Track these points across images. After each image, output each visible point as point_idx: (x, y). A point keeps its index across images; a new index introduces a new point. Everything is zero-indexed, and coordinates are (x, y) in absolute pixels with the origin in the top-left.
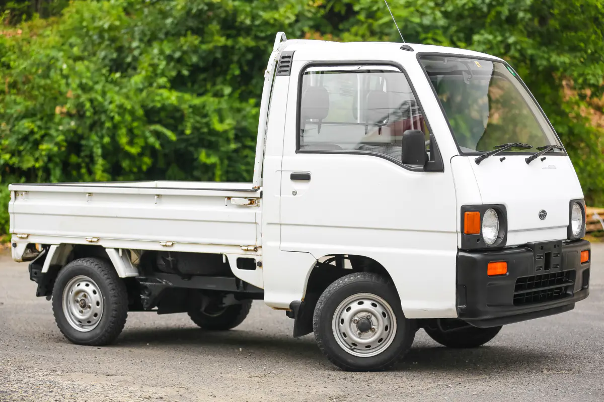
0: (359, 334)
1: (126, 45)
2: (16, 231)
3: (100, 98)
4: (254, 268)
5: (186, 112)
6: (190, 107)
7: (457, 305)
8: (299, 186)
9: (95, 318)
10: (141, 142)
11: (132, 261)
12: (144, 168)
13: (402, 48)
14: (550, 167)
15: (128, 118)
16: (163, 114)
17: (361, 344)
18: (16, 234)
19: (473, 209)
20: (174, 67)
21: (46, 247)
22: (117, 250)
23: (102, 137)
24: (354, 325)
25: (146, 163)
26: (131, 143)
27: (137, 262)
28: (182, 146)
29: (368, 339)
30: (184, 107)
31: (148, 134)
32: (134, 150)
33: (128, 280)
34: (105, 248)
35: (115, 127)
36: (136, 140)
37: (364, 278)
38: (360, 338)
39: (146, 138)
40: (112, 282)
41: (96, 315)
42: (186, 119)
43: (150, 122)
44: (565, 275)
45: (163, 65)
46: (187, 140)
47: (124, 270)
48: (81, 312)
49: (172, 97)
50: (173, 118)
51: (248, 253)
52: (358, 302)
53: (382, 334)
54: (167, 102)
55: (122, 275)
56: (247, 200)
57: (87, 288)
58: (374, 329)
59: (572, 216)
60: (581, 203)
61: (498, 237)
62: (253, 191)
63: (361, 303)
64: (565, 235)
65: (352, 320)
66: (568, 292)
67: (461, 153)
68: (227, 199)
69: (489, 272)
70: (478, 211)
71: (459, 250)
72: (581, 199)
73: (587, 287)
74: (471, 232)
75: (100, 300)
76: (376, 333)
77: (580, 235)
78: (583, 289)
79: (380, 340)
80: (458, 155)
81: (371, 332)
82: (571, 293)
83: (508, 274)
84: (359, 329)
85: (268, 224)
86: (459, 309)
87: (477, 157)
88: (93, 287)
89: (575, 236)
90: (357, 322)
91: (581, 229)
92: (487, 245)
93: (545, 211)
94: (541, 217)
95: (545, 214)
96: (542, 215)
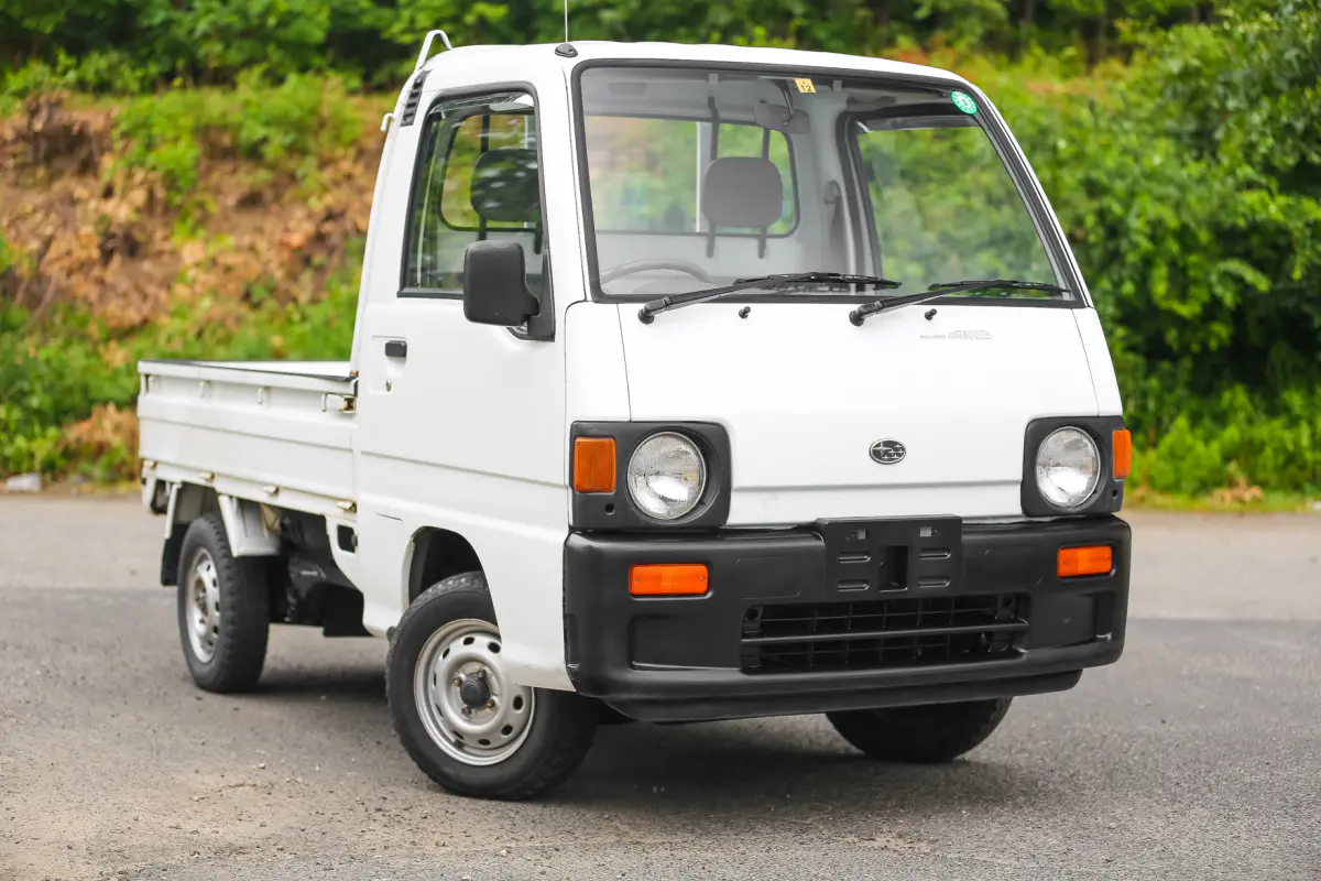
0: (464, 711)
1: (1215, 104)
2: (146, 454)
3: (1117, 209)
4: (352, 550)
5: (1297, 234)
6: (1308, 225)
7: (567, 662)
8: (391, 368)
9: (214, 634)
10: (1201, 294)
12: (1213, 344)
13: (558, 52)
14: (962, 335)
15: (1173, 247)
16: (1255, 240)
17: (471, 735)
18: (146, 459)
19: (594, 431)
20: (1295, 147)
22: (231, 497)
23: (1117, 284)
24: (456, 691)
25: (1218, 336)
26: (1183, 297)
27: (276, 525)
28: (1290, 302)
29: (488, 721)
30: (1296, 225)
31: (1214, 278)
32: (1185, 310)
33: (246, 560)
34: (218, 494)
35: (1148, 262)
36: (1194, 290)
37: (472, 584)
38: (469, 721)
39: (1210, 286)
40: (227, 565)
41: (215, 629)
42: (1298, 249)
43: (1226, 256)
44: (1000, 603)
45: (1266, 144)
46: (1298, 292)
47: (244, 541)
48: (202, 621)
49: (1272, 207)
50: (1275, 247)
51: (347, 515)
52: (462, 640)
53: (507, 714)
54: (1261, 216)
55: (237, 551)
56: (342, 400)
57: (207, 573)
58: (493, 704)
59: (1040, 459)
60: (1095, 429)
61: (701, 502)
62: (348, 380)
63: (469, 641)
64: (1008, 504)
65: (451, 678)
66: (1014, 647)
67: (599, 296)
68: (323, 397)
69: (638, 586)
70: (613, 438)
71: (572, 530)
72: (1098, 417)
73: (1109, 636)
74: (587, 486)
75: (217, 598)
76: (496, 710)
77: (1091, 507)
78: (1093, 640)
79: (507, 730)
80: (585, 300)
81: (488, 710)
82: (1022, 651)
83: (710, 594)
84: (466, 701)
85: (365, 453)
86: (571, 672)
87: (641, 306)
88: (213, 573)
89: (1069, 507)
90: (460, 682)
91: (1095, 492)
92: (648, 520)
93: (896, 443)
94: (880, 458)
95: (896, 449)
96: (886, 453)
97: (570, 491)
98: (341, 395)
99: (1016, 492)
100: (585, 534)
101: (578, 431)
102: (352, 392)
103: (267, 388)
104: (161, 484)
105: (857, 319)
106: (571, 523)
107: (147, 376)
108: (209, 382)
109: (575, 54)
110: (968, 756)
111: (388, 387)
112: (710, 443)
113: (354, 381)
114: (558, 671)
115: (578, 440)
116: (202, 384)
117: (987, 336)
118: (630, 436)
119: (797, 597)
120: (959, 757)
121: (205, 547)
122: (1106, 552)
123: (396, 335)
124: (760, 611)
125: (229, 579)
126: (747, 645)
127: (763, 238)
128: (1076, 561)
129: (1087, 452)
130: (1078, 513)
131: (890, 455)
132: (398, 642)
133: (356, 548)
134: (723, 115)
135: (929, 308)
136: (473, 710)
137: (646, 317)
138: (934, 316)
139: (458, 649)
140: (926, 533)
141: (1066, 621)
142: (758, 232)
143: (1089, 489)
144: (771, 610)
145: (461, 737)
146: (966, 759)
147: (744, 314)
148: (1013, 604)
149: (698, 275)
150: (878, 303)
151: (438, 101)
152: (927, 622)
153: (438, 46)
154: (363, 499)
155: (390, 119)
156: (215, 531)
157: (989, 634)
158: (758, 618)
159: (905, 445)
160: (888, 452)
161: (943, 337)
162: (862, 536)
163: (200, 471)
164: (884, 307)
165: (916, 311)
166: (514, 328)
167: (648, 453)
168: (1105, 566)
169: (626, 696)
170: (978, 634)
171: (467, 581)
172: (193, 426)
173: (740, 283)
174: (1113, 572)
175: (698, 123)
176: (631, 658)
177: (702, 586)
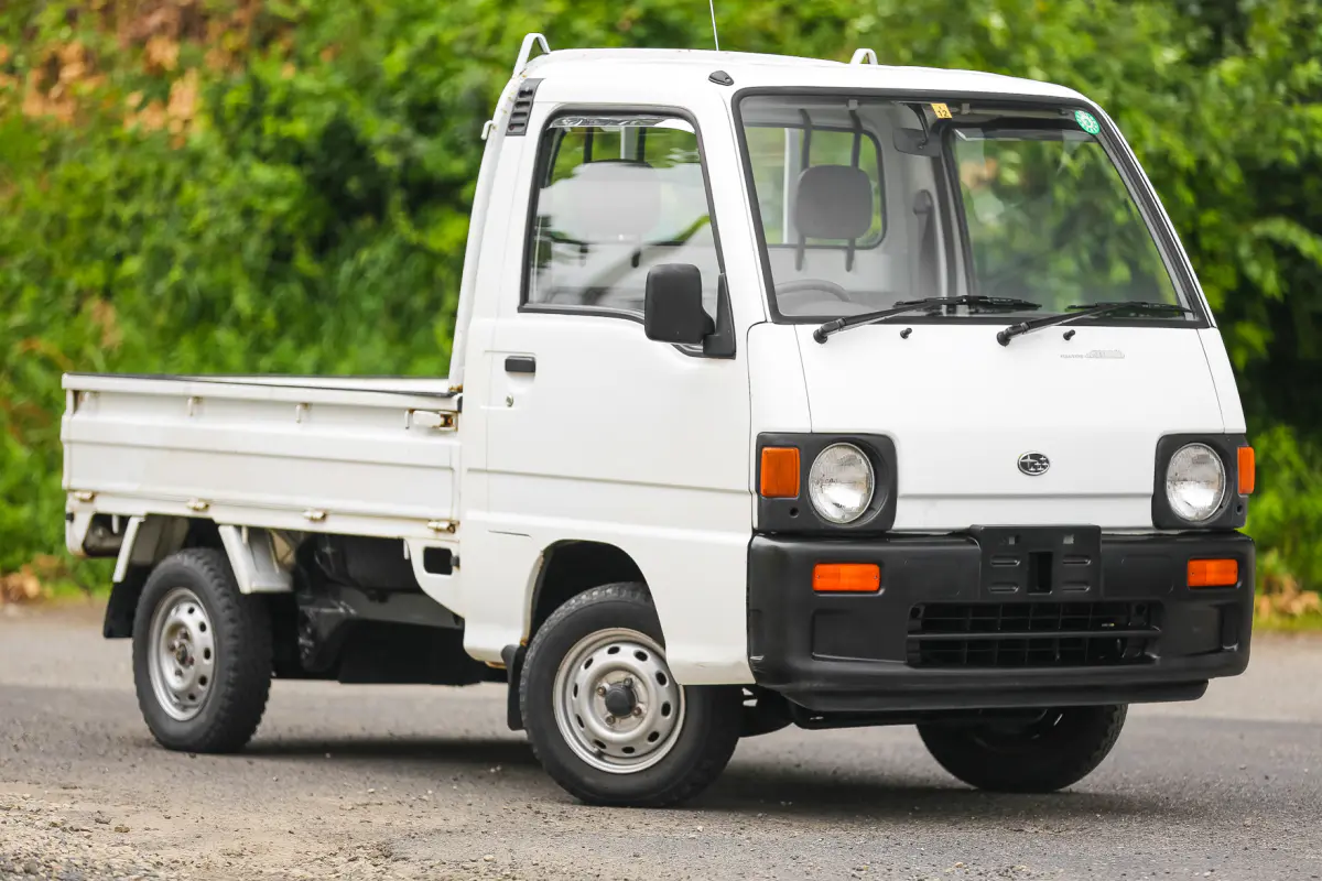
0: (608, 720)
2: (75, 484)
4: (449, 572)
7: (749, 655)
8: (517, 385)
9: (200, 687)
11: (280, 557)
14: (1098, 355)
16: (1312, 185)
17: (615, 743)
18: (74, 491)
19: (782, 442)
21: (124, 520)
22: (238, 528)
24: (600, 701)
27: (290, 559)
29: (630, 730)
31: (1244, 251)
33: (259, 598)
34: (217, 526)
37: (620, 593)
38: (613, 730)
40: (231, 604)
41: (203, 681)
44: (1134, 610)
47: (252, 575)
48: (179, 673)
51: (441, 536)
52: (607, 648)
53: (654, 721)
55: (246, 586)
56: (438, 416)
57: (192, 617)
58: (640, 711)
59: (1170, 473)
60: (1220, 444)
61: (870, 508)
62: (450, 395)
63: (614, 651)
64: (1140, 516)
65: (594, 688)
66: (1147, 653)
67: (778, 318)
68: (407, 412)
69: (819, 584)
70: (796, 446)
71: (755, 532)
72: (1223, 434)
73: (1235, 647)
74: (774, 492)
75: (211, 645)
76: (643, 718)
77: (1215, 522)
78: (1220, 650)
79: (653, 737)
80: (766, 321)
81: (633, 718)
82: (1154, 657)
83: (881, 592)
84: (610, 708)
85: (470, 470)
86: (753, 664)
87: (818, 327)
88: (200, 615)
89: (1194, 521)
90: (605, 693)
91: (1221, 507)
92: (827, 524)
93: (1041, 456)
94: (1027, 469)
95: (1040, 462)
96: (1032, 464)
97: (755, 497)
98: (436, 411)
99: (1147, 504)
100: (768, 535)
101: (764, 441)
102: (455, 408)
103: (306, 405)
104: (101, 520)
105: (1004, 339)
106: (756, 525)
107: (76, 393)
108: (198, 399)
109: (731, 83)
110: (1074, 787)
111: (510, 402)
112: (878, 453)
113: (456, 397)
114: (738, 665)
115: (765, 449)
116: (190, 401)
117: (1119, 355)
118: (811, 445)
119: (957, 597)
120: (1067, 788)
121: (190, 586)
122: (1233, 565)
123: (520, 350)
124: (922, 609)
125: (232, 620)
126: (910, 641)
127: (850, 251)
128: (1205, 573)
129: (1215, 468)
130: (1206, 527)
131: (1035, 467)
132: (537, 654)
133: (454, 568)
134: (815, 121)
135: (1068, 329)
136: (617, 720)
137: (821, 337)
138: (1073, 338)
139: (602, 658)
140: (1069, 541)
141: (1195, 630)
142: (845, 243)
143: (1215, 503)
144: (932, 608)
145: (603, 746)
146: (1074, 790)
147: (905, 335)
148: (1145, 612)
149: (840, 295)
150: (1023, 324)
151: (560, 113)
152: (1067, 626)
153: (537, 50)
154: (470, 517)
155: (490, 126)
156: (206, 568)
157: (1124, 640)
158: (921, 615)
159: (1051, 460)
160: (1033, 464)
161: (1081, 356)
162: (1012, 542)
163: (182, 501)
164: (1029, 328)
165: (1056, 331)
166: (681, 345)
167: (826, 461)
168: (1232, 578)
169: (805, 685)
170: (1114, 640)
171: (613, 592)
172: (172, 449)
173: (900, 306)
174: (1239, 585)
175: (787, 130)
176: (811, 648)
177: (874, 584)
